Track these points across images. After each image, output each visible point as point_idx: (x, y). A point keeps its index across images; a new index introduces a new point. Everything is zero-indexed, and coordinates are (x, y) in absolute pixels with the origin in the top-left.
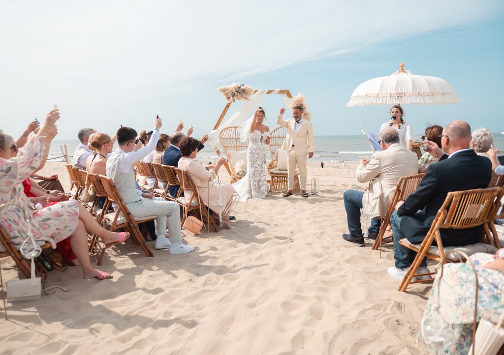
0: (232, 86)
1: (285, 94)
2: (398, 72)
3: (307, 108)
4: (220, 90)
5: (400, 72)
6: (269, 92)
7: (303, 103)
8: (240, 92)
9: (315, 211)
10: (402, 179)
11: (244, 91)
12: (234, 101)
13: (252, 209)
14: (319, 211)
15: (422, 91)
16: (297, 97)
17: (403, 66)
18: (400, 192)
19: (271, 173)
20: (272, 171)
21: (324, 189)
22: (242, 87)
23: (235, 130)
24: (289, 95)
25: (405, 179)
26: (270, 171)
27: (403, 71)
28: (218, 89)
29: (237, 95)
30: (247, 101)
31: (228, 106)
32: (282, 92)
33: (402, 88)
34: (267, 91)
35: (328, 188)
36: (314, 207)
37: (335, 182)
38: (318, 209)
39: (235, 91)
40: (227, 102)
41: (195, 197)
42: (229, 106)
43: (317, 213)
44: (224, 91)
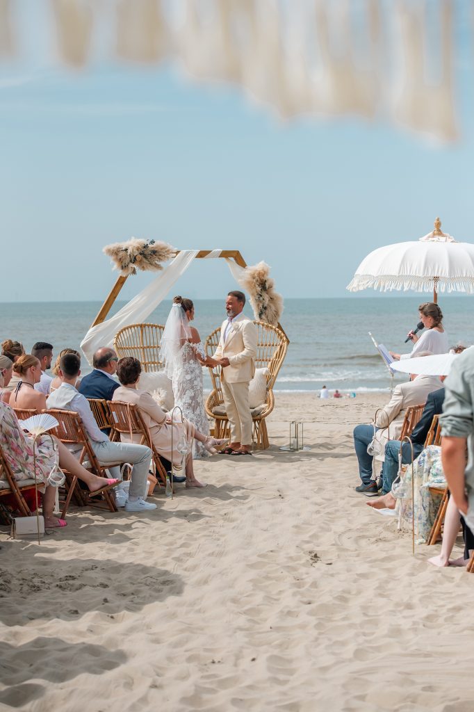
0: (132, 243)
1: (232, 259)
2: (431, 233)
3: (274, 287)
4: (109, 251)
5: (434, 234)
6: (202, 255)
7: (266, 278)
8: (148, 256)
9: (305, 470)
10: (410, 409)
11: (154, 252)
12: (134, 272)
13: (202, 472)
14: (310, 470)
15: (464, 276)
16: (256, 266)
17: (438, 225)
18: (408, 424)
19: (216, 413)
20: (217, 409)
21: (311, 444)
22: (150, 246)
23: (142, 331)
24: (240, 261)
25: (412, 408)
26: (213, 410)
27: (440, 233)
28: (104, 250)
29: (141, 261)
30: (159, 272)
31: (121, 281)
32: (225, 254)
33: (433, 269)
34: (197, 252)
35: (320, 441)
36: (301, 466)
37: (331, 432)
38: (308, 467)
39: (136, 253)
40: (120, 273)
41: (146, 442)
42: (123, 283)
43: (308, 471)
44: (115, 253)
